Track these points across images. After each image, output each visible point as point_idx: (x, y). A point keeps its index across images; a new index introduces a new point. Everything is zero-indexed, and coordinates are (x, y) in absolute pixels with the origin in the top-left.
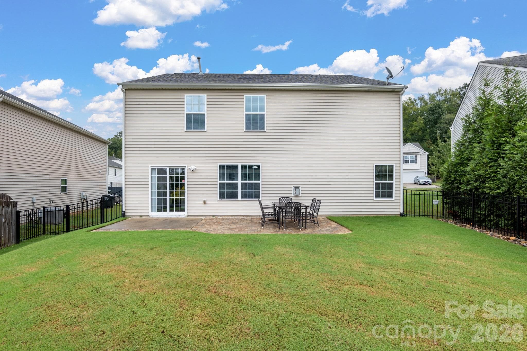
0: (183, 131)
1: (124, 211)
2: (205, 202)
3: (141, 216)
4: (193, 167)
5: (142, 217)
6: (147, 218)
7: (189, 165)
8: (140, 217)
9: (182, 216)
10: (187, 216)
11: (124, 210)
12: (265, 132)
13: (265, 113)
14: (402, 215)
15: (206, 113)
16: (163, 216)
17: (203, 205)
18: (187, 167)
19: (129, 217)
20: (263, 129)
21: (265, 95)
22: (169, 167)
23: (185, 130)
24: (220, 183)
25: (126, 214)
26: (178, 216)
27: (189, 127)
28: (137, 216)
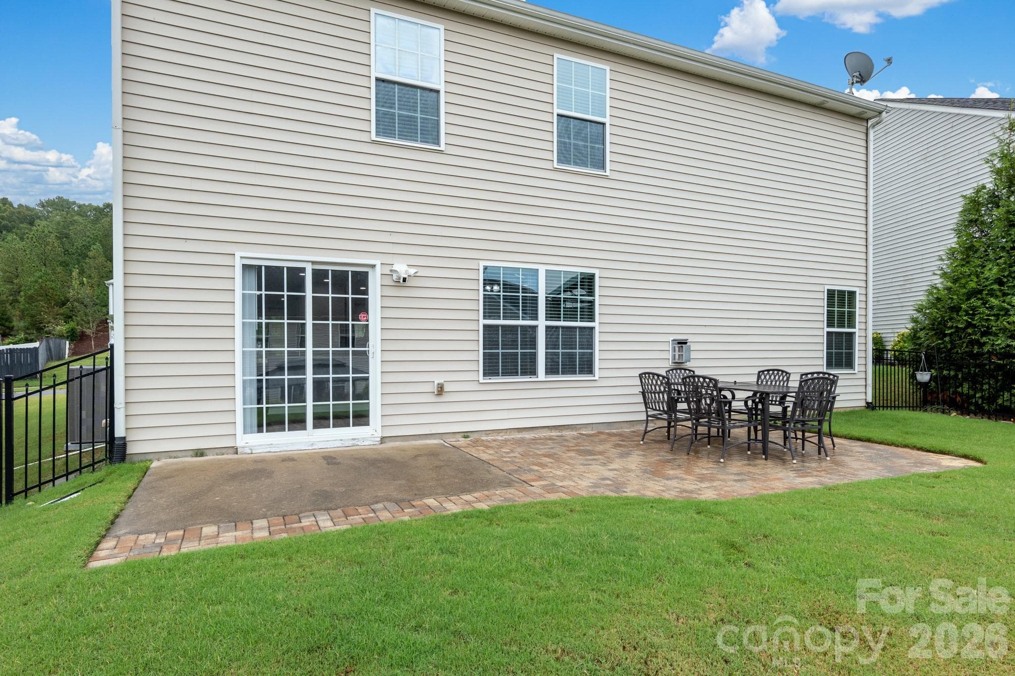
0: (364, 137)
1: (123, 435)
2: (441, 390)
3: (200, 453)
4: (402, 269)
5: (202, 455)
6: (225, 456)
7: (388, 259)
8: (196, 456)
9: (364, 439)
10: (383, 440)
11: (119, 432)
12: (606, 177)
13: (607, 120)
14: (870, 406)
15: (442, 87)
16: (293, 444)
17: (433, 399)
18: (378, 267)
19: (147, 457)
20: (603, 167)
21: (608, 68)
22: (313, 263)
23: (374, 137)
24: (485, 326)
25: (131, 449)
26: (351, 443)
27: (385, 126)
28: (179, 454)
